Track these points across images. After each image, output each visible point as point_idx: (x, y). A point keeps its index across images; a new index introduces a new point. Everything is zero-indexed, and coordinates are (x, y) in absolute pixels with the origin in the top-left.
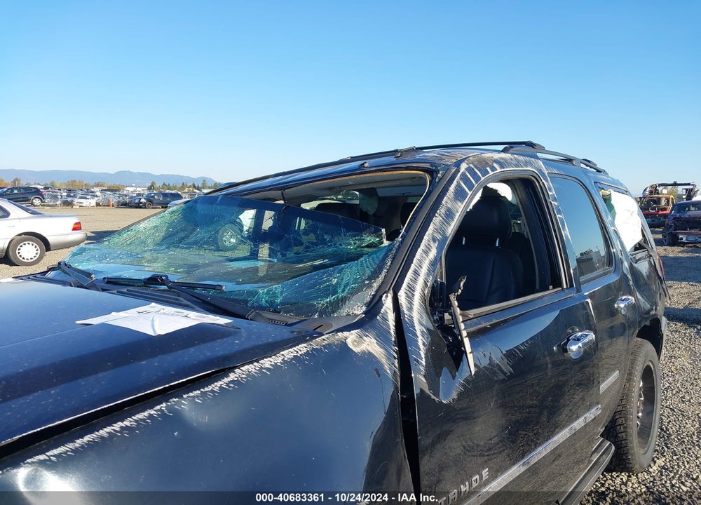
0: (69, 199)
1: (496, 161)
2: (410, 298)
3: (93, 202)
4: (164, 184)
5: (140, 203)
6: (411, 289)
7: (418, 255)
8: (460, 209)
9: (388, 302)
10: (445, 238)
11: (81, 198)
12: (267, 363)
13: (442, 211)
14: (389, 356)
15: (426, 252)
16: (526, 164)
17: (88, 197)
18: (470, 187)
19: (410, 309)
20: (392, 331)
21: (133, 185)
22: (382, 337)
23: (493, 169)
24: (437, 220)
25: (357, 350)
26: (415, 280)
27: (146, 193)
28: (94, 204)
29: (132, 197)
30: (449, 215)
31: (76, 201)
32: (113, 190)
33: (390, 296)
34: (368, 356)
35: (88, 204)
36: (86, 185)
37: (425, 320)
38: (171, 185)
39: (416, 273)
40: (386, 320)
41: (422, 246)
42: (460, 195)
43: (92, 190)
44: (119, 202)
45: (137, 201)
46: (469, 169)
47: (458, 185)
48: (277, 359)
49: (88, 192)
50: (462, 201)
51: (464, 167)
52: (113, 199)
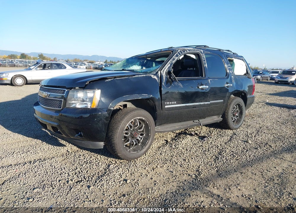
0: (76, 66)
1: (188, 50)
2: (163, 72)
3: (85, 67)
4: (111, 61)
5: (102, 68)
6: (164, 71)
7: (166, 65)
8: (176, 58)
9: (159, 72)
10: (172, 63)
11: (80, 65)
12: (140, 76)
13: (172, 58)
14: (158, 80)
15: (168, 65)
16: (197, 50)
17: (83, 65)
18: (180, 54)
19: (163, 74)
20: (159, 76)
21: (99, 61)
22: (158, 77)
23: (187, 51)
24: (171, 60)
25: (153, 78)
26: (165, 69)
27: (104, 64)
28: (85, 68)
29: (99, 66)
30: (174, 59)
31: (79, 66)
32: (92, 63)
33: (160, 71)
34: (155, 79)
35: (83, 67)
36: (80, 60)
37: (165, 76)
38: (113, 61)
39: (165, 68)
40: (158, 75)
41: (167, 64)
42: (177, 56)
43: (84, 62)
44: (94, 67)
45: (101, 67)
46: (180, 51)
47: (177, 54)
48: (141, 76)
49: (82, 63)
50: (177, 57)
51: (179, 51)
52: (92, 66)
